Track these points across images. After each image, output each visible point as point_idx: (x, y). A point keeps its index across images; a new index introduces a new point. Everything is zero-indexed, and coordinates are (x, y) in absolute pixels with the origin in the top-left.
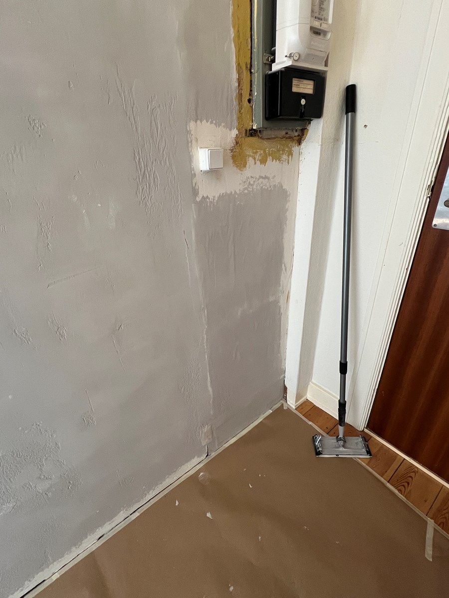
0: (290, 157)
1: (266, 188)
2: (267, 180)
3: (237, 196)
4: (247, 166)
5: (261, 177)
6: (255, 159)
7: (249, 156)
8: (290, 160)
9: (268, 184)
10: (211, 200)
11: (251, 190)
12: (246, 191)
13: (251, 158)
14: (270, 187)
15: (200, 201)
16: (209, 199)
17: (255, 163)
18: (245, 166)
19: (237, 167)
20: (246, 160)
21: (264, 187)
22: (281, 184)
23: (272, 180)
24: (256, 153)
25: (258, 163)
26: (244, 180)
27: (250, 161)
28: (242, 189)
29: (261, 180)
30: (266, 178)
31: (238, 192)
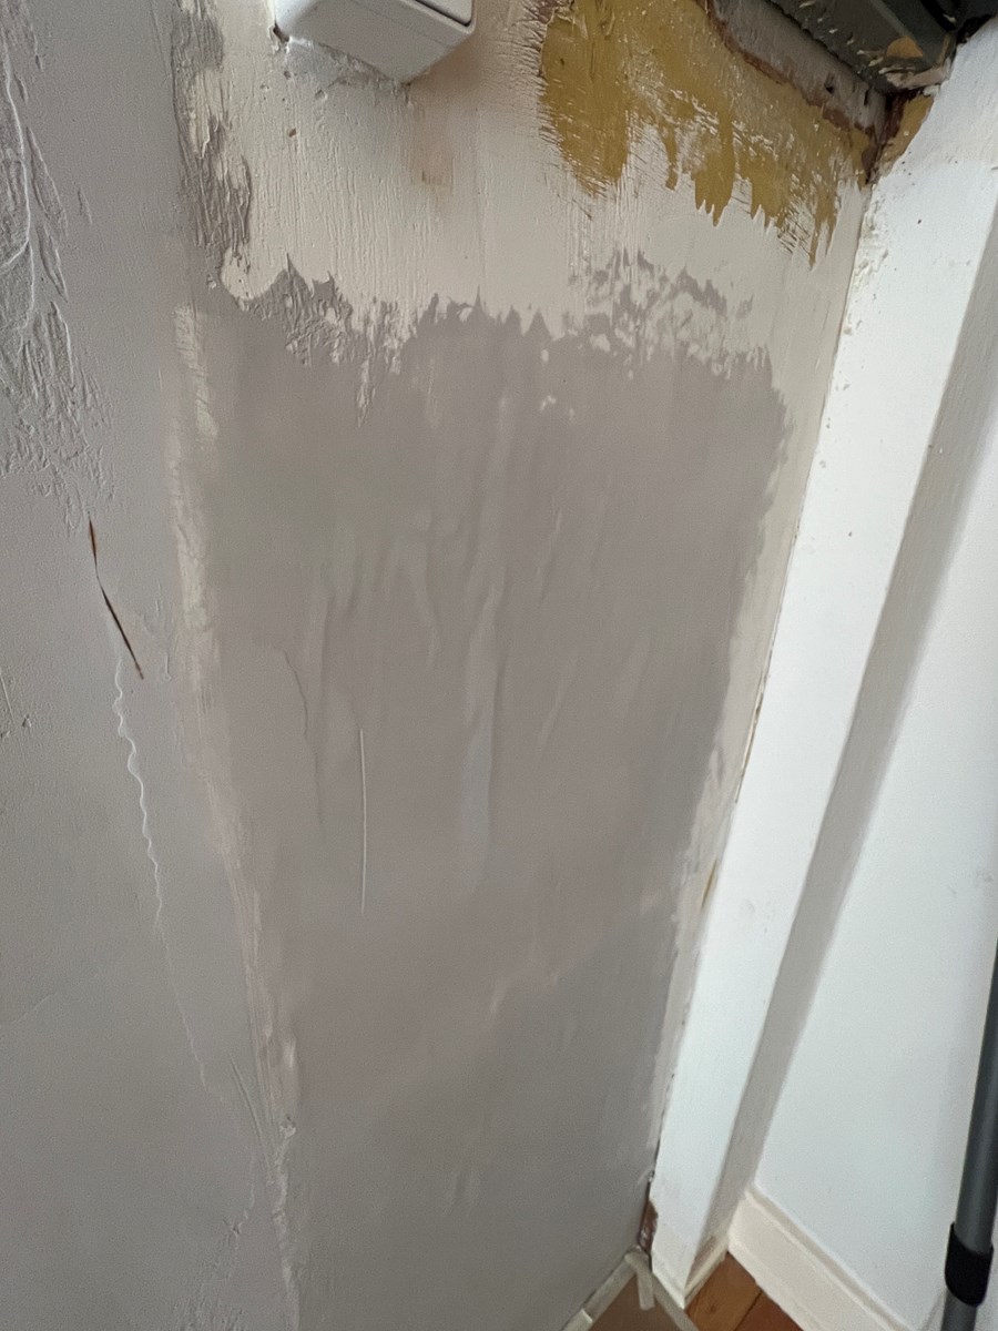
0: (825, 226)
1: (703, 356)
2: (712, 314)
3: (545, 355)
4: (628, 172)
5: (687, 284)
6: (672, 149)
7: (647, 113)
8: (822, 243)
9: (713, 338)
10: (356, 324)
11: (630, 342)
12: (602, 342)
13: (651, 132)
14: (722, 360)
15: (255, 305)
16: (346, 311)
17: (671, 183)
18: (613, 172)
19: (567, 147)
20: (622, 128)
21: (693, 349)
22: (768, 360)
23: (733, 319)
24: (686, 112)
25: (685, 181)
26: (599, 265)
27: (645, 151)
28: (579, 321)
29: (685, 298)
30: (710, 297)
31: (557, 332)
